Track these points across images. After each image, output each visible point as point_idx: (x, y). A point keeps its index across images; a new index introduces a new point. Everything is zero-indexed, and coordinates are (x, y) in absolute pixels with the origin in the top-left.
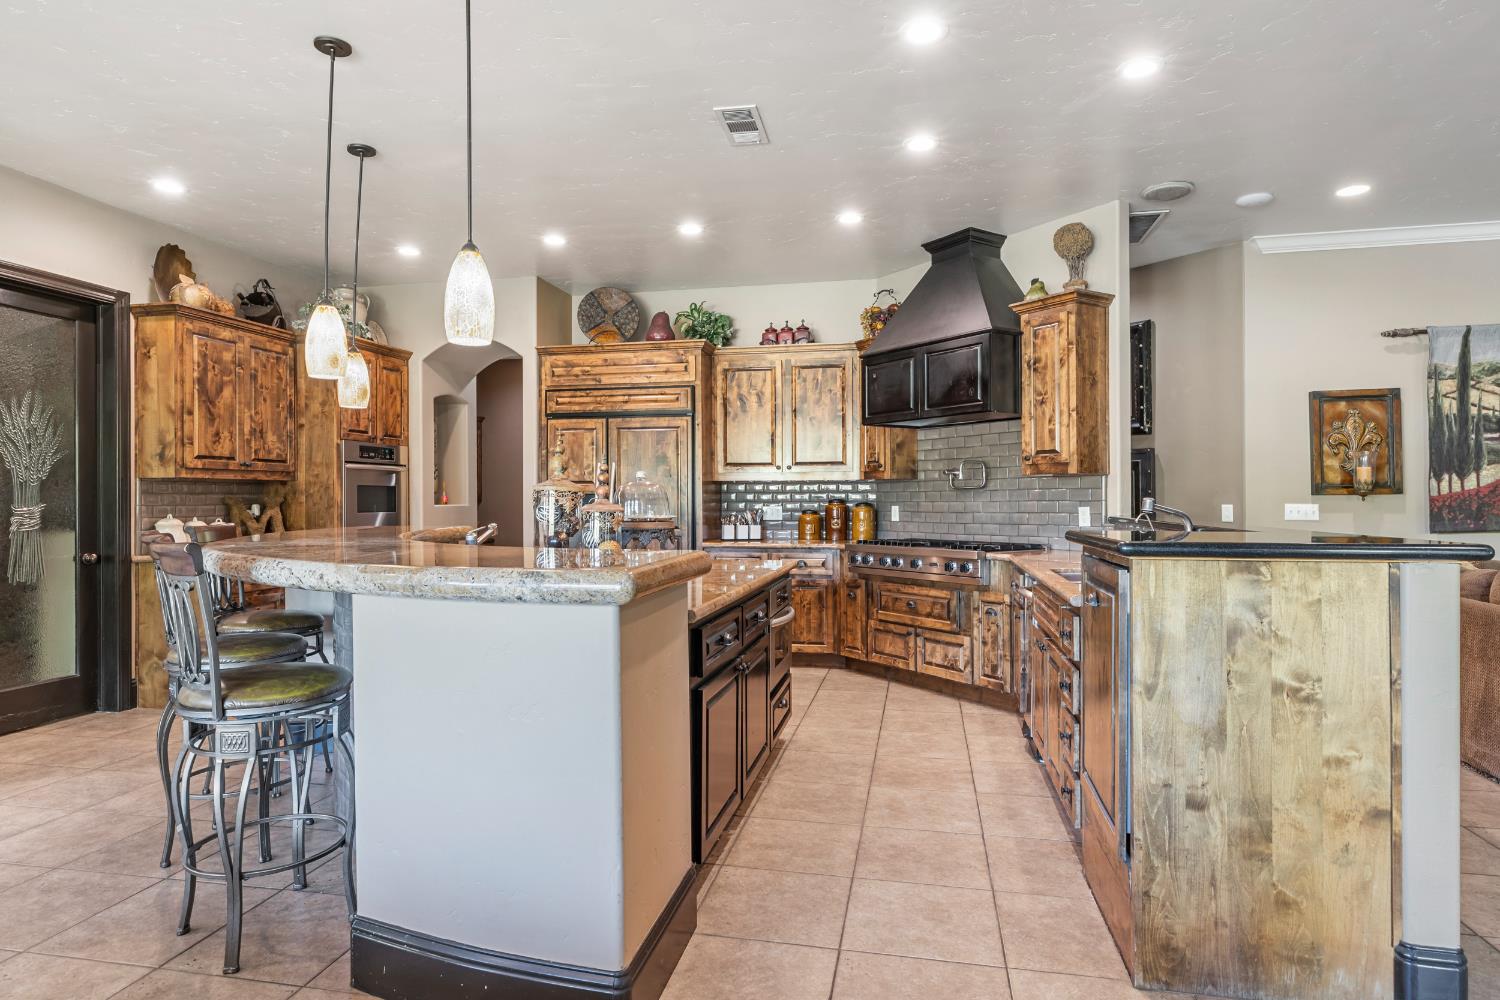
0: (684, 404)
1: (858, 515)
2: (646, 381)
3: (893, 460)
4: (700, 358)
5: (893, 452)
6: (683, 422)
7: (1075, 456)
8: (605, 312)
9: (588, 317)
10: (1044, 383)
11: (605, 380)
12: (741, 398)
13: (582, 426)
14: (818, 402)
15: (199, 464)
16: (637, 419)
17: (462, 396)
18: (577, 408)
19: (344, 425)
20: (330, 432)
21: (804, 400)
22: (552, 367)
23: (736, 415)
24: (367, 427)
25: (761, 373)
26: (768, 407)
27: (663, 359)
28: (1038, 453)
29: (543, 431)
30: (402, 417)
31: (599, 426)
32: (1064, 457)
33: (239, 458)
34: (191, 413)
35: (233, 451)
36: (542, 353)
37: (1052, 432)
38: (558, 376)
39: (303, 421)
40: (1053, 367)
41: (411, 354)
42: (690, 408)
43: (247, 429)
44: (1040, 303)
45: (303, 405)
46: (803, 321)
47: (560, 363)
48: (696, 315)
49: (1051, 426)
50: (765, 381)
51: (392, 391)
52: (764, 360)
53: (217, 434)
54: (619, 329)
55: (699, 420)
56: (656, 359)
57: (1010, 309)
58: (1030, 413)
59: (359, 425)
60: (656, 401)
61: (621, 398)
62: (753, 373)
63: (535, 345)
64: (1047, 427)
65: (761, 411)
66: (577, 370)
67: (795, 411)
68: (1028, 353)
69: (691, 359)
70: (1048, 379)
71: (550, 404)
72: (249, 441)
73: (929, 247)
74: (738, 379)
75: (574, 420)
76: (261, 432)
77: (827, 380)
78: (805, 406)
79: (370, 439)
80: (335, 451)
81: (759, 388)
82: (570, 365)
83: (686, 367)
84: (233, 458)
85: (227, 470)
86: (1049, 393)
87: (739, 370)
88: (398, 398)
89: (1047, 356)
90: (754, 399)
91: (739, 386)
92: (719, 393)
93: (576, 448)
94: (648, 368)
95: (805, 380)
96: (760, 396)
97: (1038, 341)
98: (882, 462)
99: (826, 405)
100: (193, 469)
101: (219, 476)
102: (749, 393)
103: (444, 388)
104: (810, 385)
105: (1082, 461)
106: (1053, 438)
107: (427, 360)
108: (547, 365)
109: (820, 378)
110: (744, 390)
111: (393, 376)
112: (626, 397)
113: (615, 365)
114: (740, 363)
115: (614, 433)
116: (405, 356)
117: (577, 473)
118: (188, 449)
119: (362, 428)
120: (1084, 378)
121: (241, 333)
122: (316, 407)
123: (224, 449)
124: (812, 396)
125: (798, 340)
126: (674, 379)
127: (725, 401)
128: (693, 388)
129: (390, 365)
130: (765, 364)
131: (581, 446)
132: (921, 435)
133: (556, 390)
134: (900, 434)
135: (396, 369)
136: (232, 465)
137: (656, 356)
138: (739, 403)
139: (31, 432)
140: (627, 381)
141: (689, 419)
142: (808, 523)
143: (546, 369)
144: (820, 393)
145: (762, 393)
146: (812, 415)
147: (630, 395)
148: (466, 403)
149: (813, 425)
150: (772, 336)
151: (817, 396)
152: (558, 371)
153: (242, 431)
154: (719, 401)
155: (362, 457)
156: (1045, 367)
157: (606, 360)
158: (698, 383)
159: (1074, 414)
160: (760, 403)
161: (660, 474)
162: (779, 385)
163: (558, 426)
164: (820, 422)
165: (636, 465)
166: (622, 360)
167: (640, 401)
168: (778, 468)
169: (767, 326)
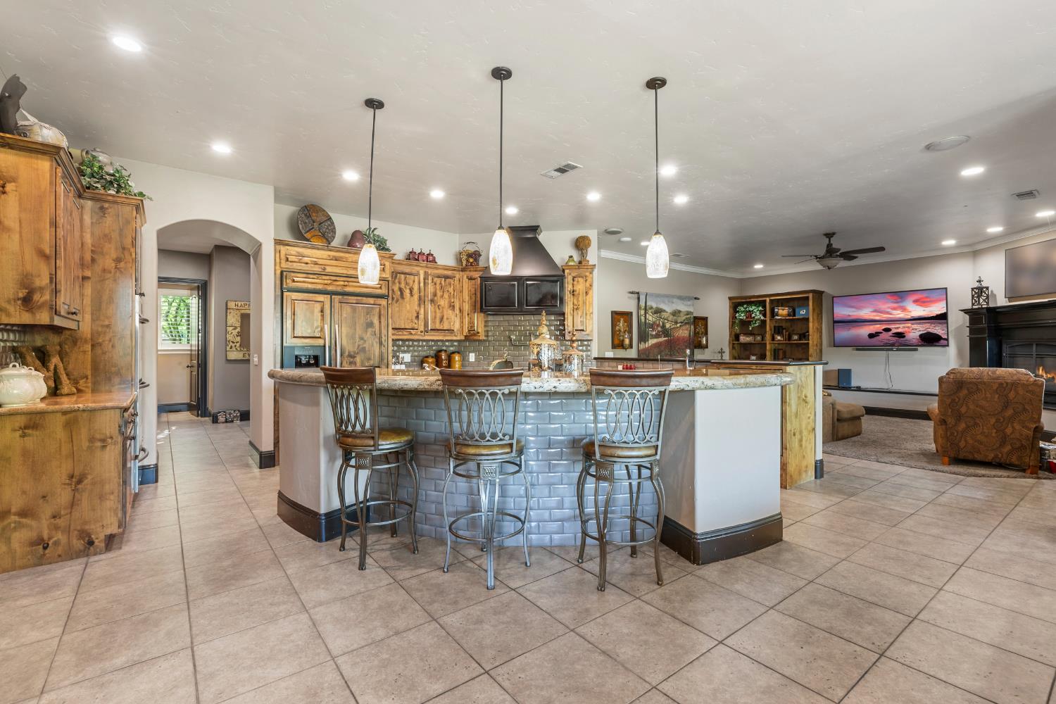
0: (383, 291)
1: (455, 358)
6: (383, 302)
8: (314, 222)
9: (304, 223)
10: (578, 301)
11: (329, 269)
12: (400, 290)
13: (314, 299)
14: (442, 296)
16: (352, 298)
18: (310, 286)
20: (127, 287)
21: (435, 295)
22: (287, 254)
23: (398, 300)
25: (412, 277)
26: (416, 297)
31: (326, 300)
34: (61, 259)
36: (279, 243)
38: (292, 262)
40: (582, 295)
43: (72, 278)
44: (577, 267)
46: (430, 250)
47: (294, 253)
50: (414, 281)
52: (411, 269)
54: (325, 235)
55: (390, 301)
58: (570, 313)
60: (367, 287)
61: (342, 283)
62: (407, 276)
63: (272, 236)
64: (579, 320)
65: (412, 299)
66: (306, 259)
67: (430, 300)
68: (569, 287)
69: (387, 264)
70: (580, 299)
71: (285, 281)
72: (73, 290)
74: (399, 278)
75: (311, 295)
77: (447, 285)
78: (436, 298)
81: (411, 285)
82: (300, 255)
83: (383, 268)
86: (580, 305)
87: (399, 273)
89: (580, 290)
90: (408, 291)
91: (400, 283)
95: (436, 284)
96: (411, 290)
97: (575, 283)
98: (479, 331)
99: (447, 299)
102: (405, 287)
104: (438, 286)
106: (582, 324)
108: (282, 252)
109: (444, 283)
110: (403, 286)
112: (346, 283)
113: (334, 260)
114: (400, 269)
115: (336, 305)
117: (310, 331)
118: (59, 295)
122: (107, 262)
124: (439, 293)
128: (388, 281)
133: (290, 270)
138: (400, 293)
141: (386, 300)
143: (282, 256)
144: (444, 292)
145: (413, 289)
146: (440, 303)
147: (348, 282)
149: (440, 309)
150: (413, 256)
151: (442, 293)
152: (292, 258)
156: (579, 294)
157: (330, 256)
160: (411, 294)
161: (368, 333)
162: (422, 285)
163: (294, 298)
164: (443, 308)
165: (353, 325)
166: (341, 257)
167: (353, 286)
168: (422, 332)
169: (411, 250)
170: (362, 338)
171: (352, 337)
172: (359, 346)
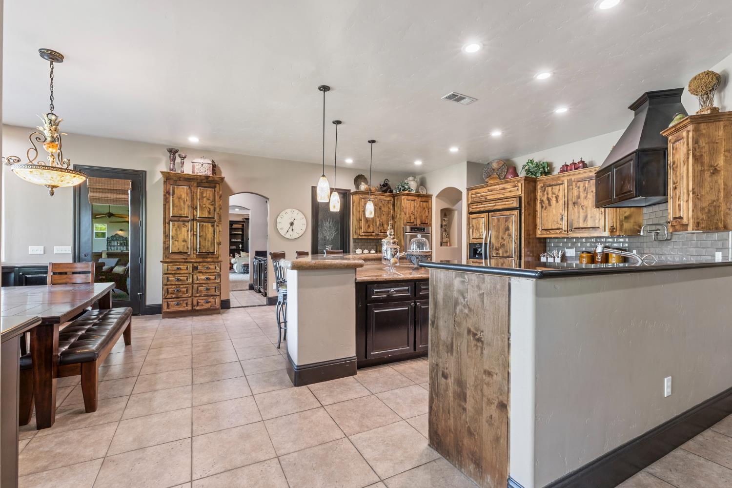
0: (515, 204)
2: (503, 196)
3: (622, 225)
4: (523, 184)
5: (621, 221)
6: (515, 212)
7: (691, 221)
8: (494, 170)
9: (487, 173)
10: (676, 176)
11: (489, 198)
12: (548, 199)
13: (479, 216)
14: (586, 197)
15: (363, 234)
16: (499, 212)
17: (454, 208)
18: (478, 210)
19: (405, 221)
20: (401, 223)
21: (579, 197)
22: (471, 194)
23: (546, 208)
24: (414, 221)
25: (558, 187)
26: (561, 202)
27: (509, 187)
28: (675, 218)
29: (468, 218)
30: (429, 217)
31: (485, 216)
32: (685, 221)
33: (376, 232)
34: (361, 220)
35: (374, 230)
36: (469, 190)
37: (679, 205)
38: (474, 198)
39: (396, 220)
40: (680, 165)
41: (432, 195)
42: (518, 206)
43: (378, 224)
44: (674, 129)
46: (581, 158)
47: (474, 193)
48: (530, 164)
49: (679, 202)
50: (559, 190)
51: (424, 209)
52: (559, 180)
53: (369, 226)
54: (499, 176)
55: (523, 211)
56: (506, 187)
57: (661, 135)
58: (670, 195)
59: (410, 221)
60: (505, 204)
61: (493, 205)
62: (554, 187)
63: (466, 187)
64: (677, 203)
65: (557, 204)
66: (479, 195)
67: (574, 203)
68: (670, 159)
69: (519, 185)
70: (678, 174)
71: (470, 209)
72: (379, 227)
73: (631, 107)
74: (547, 191)
75: (478, 215)
76: (383, 224)
77: (591, 186)
78: (579, 200)
79: (415, 225)
80: (402, 229)
81: (556, 194)
82: (477, 193)
83: (517, 189)
84: (374, 232)
85: (372, 236)
86: (678, 182)
87: (548, 186)
88: (427, 211)
89: (677, 159)
90: (554, 199)
91: (547, 194)
92: (538, 198)
93: (478, 225)
94: (503, 191)
95: (579, 188)
96: (557, 198)
97: (674, 152)
98: (615, 227)
99: (590, 199)
100: (362, 236)
101: (369, 237)
102: (552, 197)
103: (445, 205)
104: (581, 189)
105: (698, 223)
106: (680, 210)
107: (438, 196)
108: (470, 194)
109: (587, 185)
110: (550, 196)
111: (425, 204)
113: (492, 191)
114: (548, 183)
115: (490, 218)
116: (430, 196)
117: (478, 235)
118: (360, 230)
119: (412, 222)
121: (376, 196)
122: (398, 216)
123: (371, 230)
124: (582, 195)
125: (577, 169)
126: (513, 194)
127: (542, 202)
128: (520, 198)
129: (424, 200)
130: (560, 182)
131: (479, 224)
133: (473, 203)
134: (627, 212)
135: (427, 202)
136: (374, 234)
137: (506, 186)
138: (547, 202)
139: (330, 227)
140: (496, 197)
141: (518, 211)
142: (583, 257)
143: (470, 196)
144: (587, 193)
145: (558, 196)
146: (582, 204)
147: (496, 203)
148: (456, 210)
149: (583, 209)
150: (565, 168)
151: (585, 195)
152: (474, 196)
153: (376, 225)
154: (539, 201)
155: (412, 231)
156: (677, 167)
157: (488, 190)
158: (523, 195)
159: (691, 194)
160: (557, 201)
161: (506, 235)
162: (566, 191)
163: (473, 217)
164: (586, 208)
165: (498, 231)
166: (494, 189)
167: (500, 205)
168: (565, 231)
169: (564, 164)
170: (502, 238)
171: (497, 238)
172: (501, 243)
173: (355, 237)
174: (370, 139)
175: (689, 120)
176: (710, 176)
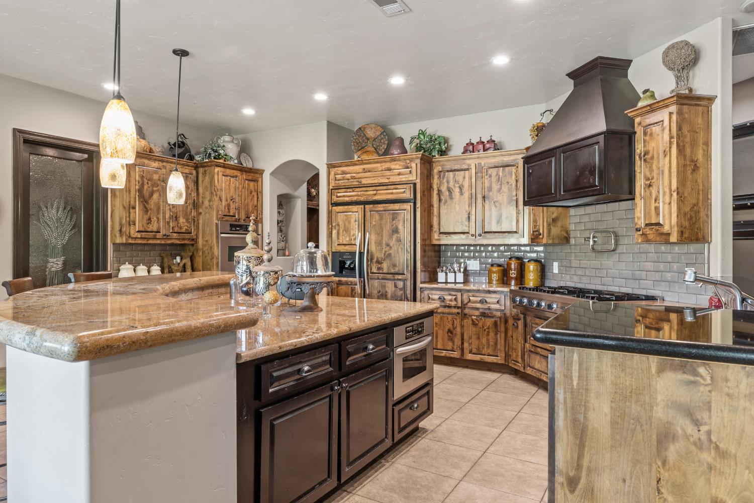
0: (408, 195)
1: (529, 267)
2: (387, 181)
3: (549, 230)
4: (419, 165)
5: (549, 225)
6: (408, 206)
7: (676, 228)
8: (368, 139)
9: (358, 143)
10: (651, 170)
11: (364, 181)
12: (449, 190)
13: (350, 210)
14: (499, 190)
15: (139, 235)
16: (382, 205)
17: (296, 194)
18: (347, 199)
19: (220, 213)
20: (212, 217)
21: (490, 189)
22: (335, 175)
23: (446, 202)
24: (235, 213)
25: (462, 172)
26: (466, 195)
27: (397, 167)
28: (647, 225)
29: (330, 213)
30: (258, 208)
31: (360, 210)
32: (666, 228)
33: (163, 232)
34: (134, 208)
35: (159, 228)
36: (330, 166)
37: (657, 209)
38: (339, 180)
39: (201, 210)
40: (658, 157)
41: (264, 171)
42: (412, 197)
43: (167, 216)
44: (649, 108)
45: (201, 202)
46: (491, 136)
47: (339, 172)
48: (422, 137)
49: (657, 204)
50: (464, 178)
51: (251, 192)
52: (464, 164)
53: (150, 219)
54: (376, 149)
55: (418, 205)
56: (393, 167)
57: (626, 114)
58: (641, 195)
59: (229, 212)
60: (392, 193)
61: (372, 192)
62: (457, 173)
63: (325, 162)
64: (653, 205)
65: (462, 197)
66: (348, 176)
67: (484, 197)
68: (639, 148)
69: (413, 165)
70: (654, 167)
71: (333, 197)
72: (168, 223)
73: (570, 75)
74: (447, 177)
75: (346, 207)
76: (176, 217)
77: (505, 176)
78: (491, 194)
79: (236, 221)
80: (215, 227)
81: (460, 183)
82: (344, 173)
83: (410, 171)
84: (159, 232)
85: (155, 238)
86: (655, 178)
87: (448, 171)
88: (256, 196)
89: (653, 148)
90: (457, 190)
91: (448, 182)
92: (435, 187)
93: (347, 224)
94: (388, 173)
95: (490, 176)
96: (461, 188)
97: (647, 138)
98: (541, 231)
99: (504, 192)
100: (136, 238)
101: (151, 242)
102: (455, 186)
103: (285, 190)
104: (494, 179)
105: (682, 232)
106: (658, 214)
107: (272, 174)
108: (332, 173)
109: (501, 174)
110: (451, 185)
111: (252, 184)
112: (375, 192)
113: (369, 172)
114: (448, 167)
115: (368, 214)
116: (260, 172)
117: (348, 239)
118: (132, 227)
119: (231, 214)
120: (684, 165)
121: (165, 164)
122: (206, 203)
123: (154, 227)
124: (495, 187)
125: (487, 150)
126: (403, 178)
127: (439, 193)
128: (415, 184)
129: (250, 178)
130: (464, 167)
131: (350, 223)
132: (572, 212)
133: (338, 188)
134: (555, 213)
135: (256, 181)
136: (159, 236)
137: (393, 165)
138: (448, 193)
139: (58, 219)
140: (376, 181)
141: (412, 204)
142: (494, 272)
143: (332, 176)
144: (501, 184)
145: (463, 186)
146: (495, 200)
147: (377, 190)
148: (300, 198)
149: (496, 206)
150: (470, 148)
151: (499, 187)
152: (339, 177)
153: (164, 217)
154: (435, 192)
155: (231, 230)
156: (652, 158)
157: (364, 169)
158: (418, 181)
159: (675, 194)
160: (461, 193)
161: (394, 240)
162: (473, 180)
163: (337, 211)
164: (501, 204)
165: (380, 234)
166: (374, 168)
167: (383, 194)
168: (472, 235)
169: (468, 142)
170: (388, 245)
171: (379, 243)
172: (385, 252)
173: (118, 241)
174: (178, 47)
175: (675, 98)
176: (692, 173)
